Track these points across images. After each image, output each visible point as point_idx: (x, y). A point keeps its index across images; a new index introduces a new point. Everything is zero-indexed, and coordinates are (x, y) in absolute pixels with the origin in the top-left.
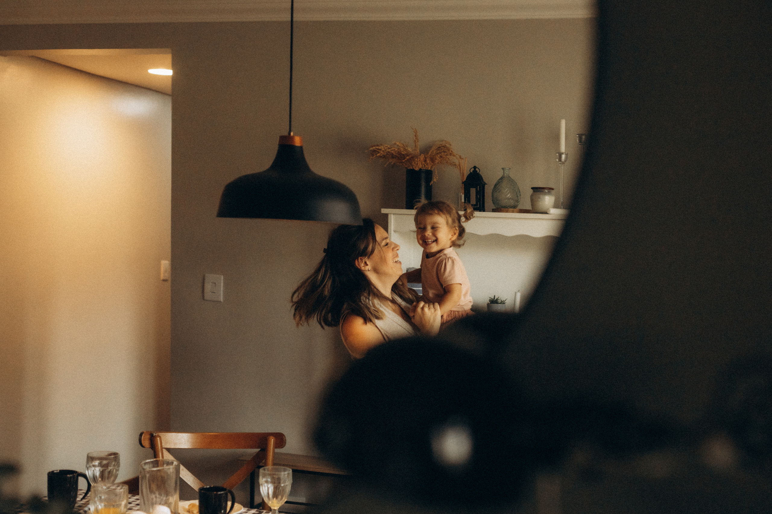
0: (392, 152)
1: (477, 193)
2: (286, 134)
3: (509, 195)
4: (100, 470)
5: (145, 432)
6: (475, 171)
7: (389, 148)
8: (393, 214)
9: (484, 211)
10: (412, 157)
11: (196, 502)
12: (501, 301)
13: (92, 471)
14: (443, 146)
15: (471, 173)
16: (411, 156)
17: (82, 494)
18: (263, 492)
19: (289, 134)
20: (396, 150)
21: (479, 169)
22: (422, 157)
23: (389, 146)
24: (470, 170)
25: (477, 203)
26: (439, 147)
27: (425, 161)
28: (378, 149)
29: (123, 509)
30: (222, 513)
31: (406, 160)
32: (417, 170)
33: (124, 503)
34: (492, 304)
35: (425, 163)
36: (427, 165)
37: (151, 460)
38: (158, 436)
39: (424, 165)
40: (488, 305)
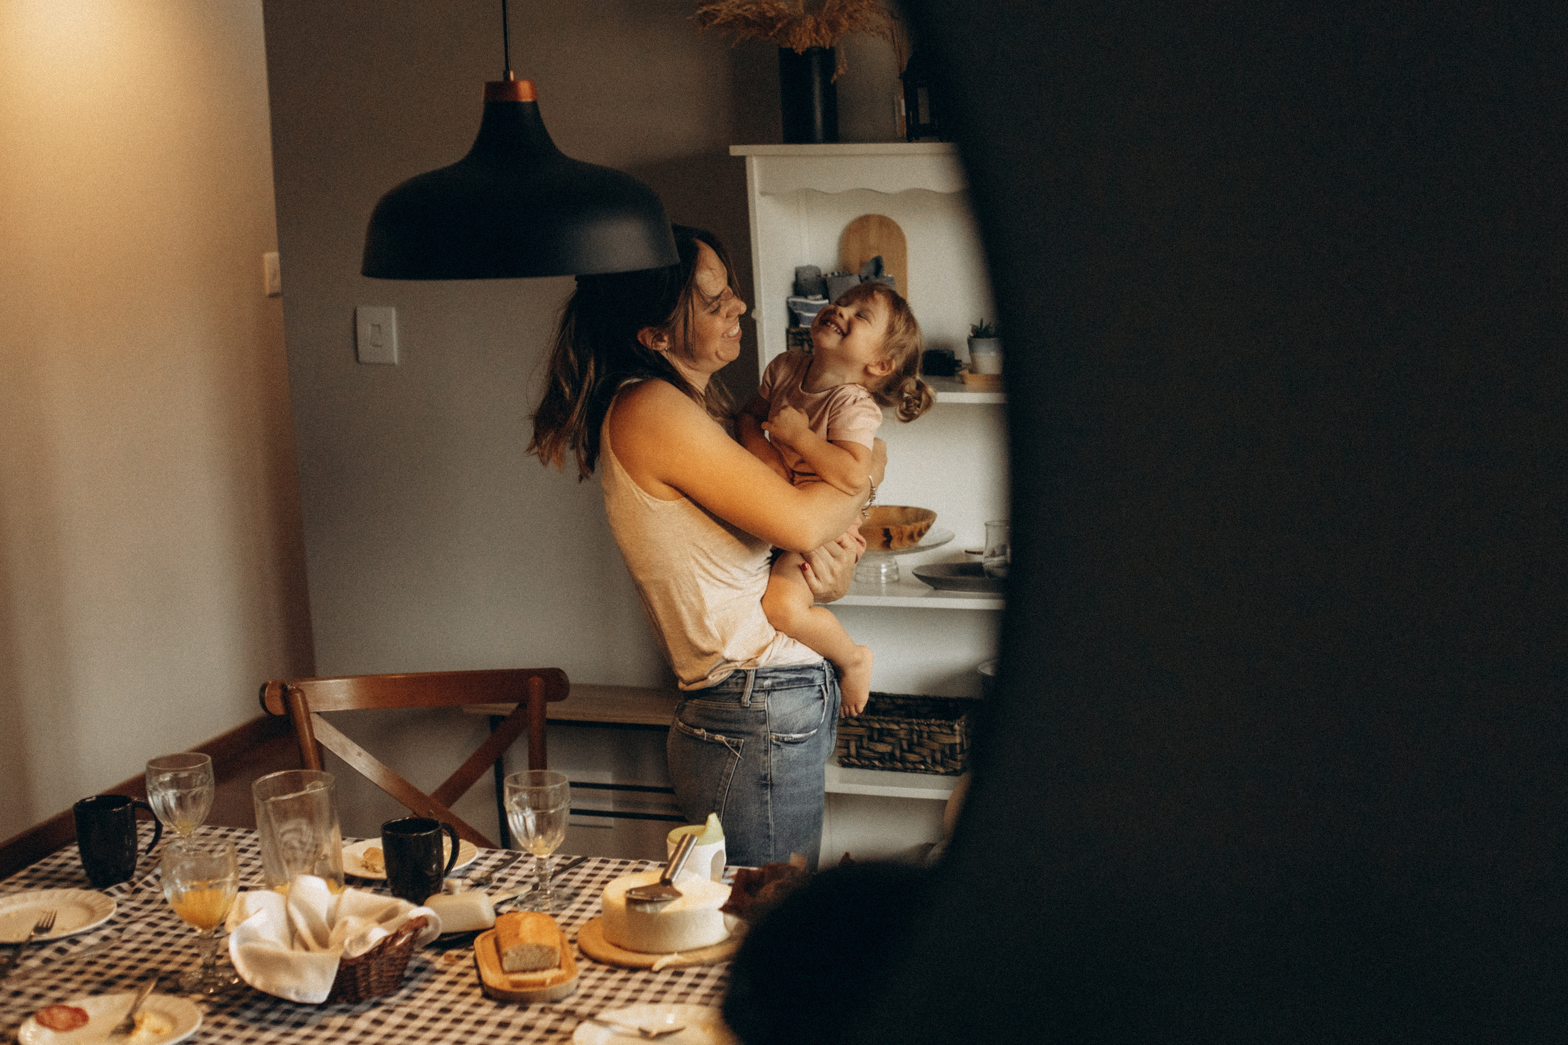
0: (746, 13)
1: (931, 98)
2: (500, 78)
4: (175, 794)
5: (270, 682)
7: (739, 7)
8: (756, 156)
10: (790, 23)
11: (377, 843)
13: (160, 798)
16: (785, 21)
17: (148, 833)
18: (514, 824)
19: (507, 77)
20: (754, 9)
22: (810, 22)
25: (932, 119)
27: (817, 30)
28: (714, 10)
29: (230, 890)
30: (434, 869)
31: (776, 30)
32: (800, 51)
33: (229, 879)
34: (977, 340)
35: (817, 34)
36: (822, 38)
37: (277, 774)
38: (297, 688)
39: (816, 40)
40: (970, 342)
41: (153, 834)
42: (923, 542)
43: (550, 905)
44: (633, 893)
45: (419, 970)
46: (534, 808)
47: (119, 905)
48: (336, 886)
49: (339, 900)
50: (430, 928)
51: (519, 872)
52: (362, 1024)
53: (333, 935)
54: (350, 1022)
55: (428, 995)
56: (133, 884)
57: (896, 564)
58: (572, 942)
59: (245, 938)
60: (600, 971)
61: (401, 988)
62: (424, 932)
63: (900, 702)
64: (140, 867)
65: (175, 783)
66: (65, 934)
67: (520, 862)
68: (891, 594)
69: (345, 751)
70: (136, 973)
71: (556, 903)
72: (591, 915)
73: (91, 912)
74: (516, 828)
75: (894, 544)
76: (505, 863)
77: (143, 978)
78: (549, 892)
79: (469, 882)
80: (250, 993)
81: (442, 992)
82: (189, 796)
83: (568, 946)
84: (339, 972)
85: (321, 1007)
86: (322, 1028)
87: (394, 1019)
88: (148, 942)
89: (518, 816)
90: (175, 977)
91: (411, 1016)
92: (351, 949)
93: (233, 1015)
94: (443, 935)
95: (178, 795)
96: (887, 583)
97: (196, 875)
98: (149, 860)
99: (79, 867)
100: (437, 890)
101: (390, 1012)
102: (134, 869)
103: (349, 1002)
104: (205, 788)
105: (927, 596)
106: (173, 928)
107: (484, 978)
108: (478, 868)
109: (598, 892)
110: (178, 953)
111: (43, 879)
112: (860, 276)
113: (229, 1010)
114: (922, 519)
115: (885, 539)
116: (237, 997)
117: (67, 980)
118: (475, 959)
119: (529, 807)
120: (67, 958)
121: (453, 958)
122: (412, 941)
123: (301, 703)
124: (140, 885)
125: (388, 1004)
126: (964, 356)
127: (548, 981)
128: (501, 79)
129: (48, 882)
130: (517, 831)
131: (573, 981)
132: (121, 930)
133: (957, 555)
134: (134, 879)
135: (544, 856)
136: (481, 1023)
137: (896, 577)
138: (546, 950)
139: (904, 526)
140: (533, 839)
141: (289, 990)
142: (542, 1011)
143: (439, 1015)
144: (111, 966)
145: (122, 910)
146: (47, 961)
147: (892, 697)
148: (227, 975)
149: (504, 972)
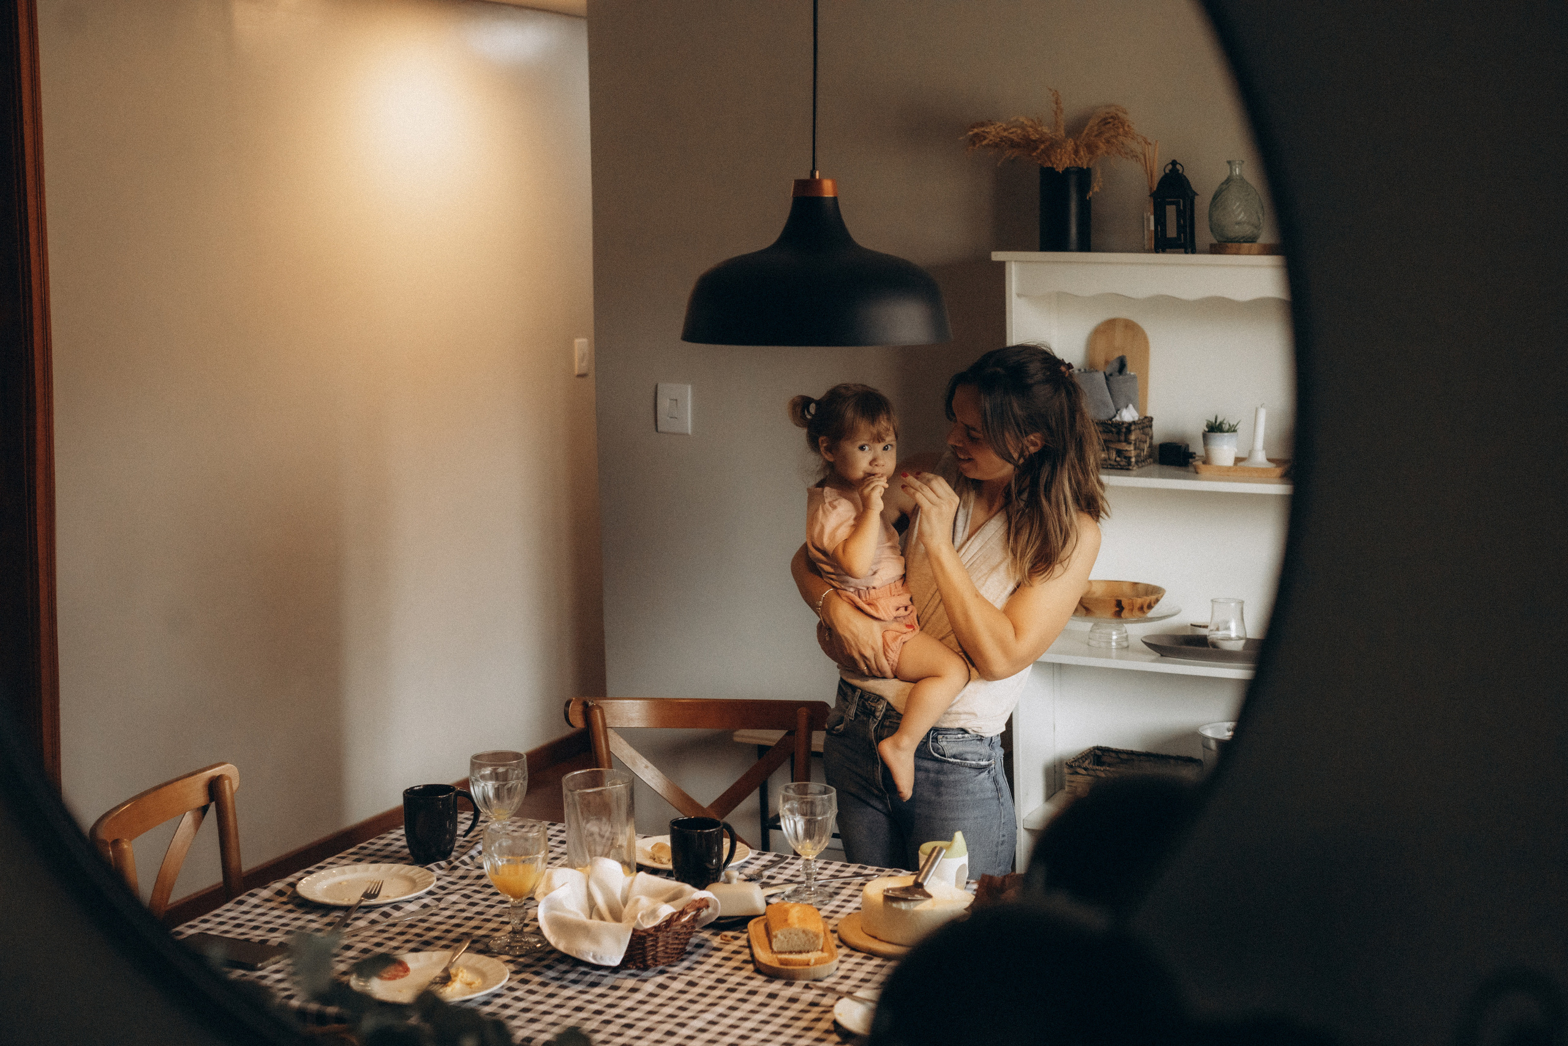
0: (1011, 136)
1: (1180, 214)
3: (1242, 215)
4: (493, 785)
5: (574, 698)
6: (1174, 170)
7: (1005, 130)
8: (1015, 261)
9: (1194, 251)
10: (1052, 145)
11: (666, 840)
12: (1230, 425)
13: (481, 788)
14: (1112, 117)
15: (1166, 175)
16: (1047, 144)
17: (467, 820)
19: (813, 175)
20: (1019, 131)
21: (1181, 165)
22: (1070, 145)
23: (1004, 126)
24: (1164, 170)
25: (1179, 234)
26: (1105, 119)
27: (1076, 152)
28: (983, 132)
29: (540, 865)
30: (714, 863)
31: (1039, 151)
32: (1060, 170)
33: (541, 856)
34: (1213, 434)
35: (1076, 156)
36: (1080, 159)
37: (583, 771)
38: (597, 705)
39: (1075, 160)
40: (1205, 436)
41: (470, 822)
42: (1151, 614)
43: (814, 900)
44: (890, 892)
45: (699, 946)
46: (804, 815)
47: (438, 879)
48: (628, 872)
49: (632, 882)
50: (710, 910)
51: (786, 871)
52: (649, 987)
53: (626, 911)
54: (639, 985)
55: (706, 967)
56: (450, 863)
57: (1126, 632)
58: (833, 932)
59: (551, 907)
60: (858, 958)
61: (683, 960)
62: (704, 913)
63: (1125, 756)
64: (457, 849)
65: (495, 776)
66: (389, 901)
67: (787, 863)
68: (1120, 658)
69: (634, 764)
70: (452, 936)
71: (820, 899)
72: (849, 911)
73: (413, 883)
74: (787, 830)
75: (1125, 613)
76: (773, 864)
77: (457, 940)
78: (813, 889)
79: (743, 877)
80: (553, 956)
81: (718, 966)
82: (506, 787)
83: (829, 935)
84: (631, 941)
85: (615, 970)
86: (615, 988)
87: (677, 985)
88: (463, 911)
89: (789, 820)
90: (486, 940)
91: (692, 984)
92: (643, 921)
93: (537, 974)
94: (720, 918)
95: (496, 786)
96: (1117, 649)
97: (511, 851)
98: (465, 844)
99: (404, 847)
100: (716, 880)
101: (674, 979)
102: (451, 850)
103: (638, 968)
104: (519, 782)
105: (1153, 661)
106: (485, 900)
107: (756, 956)
108: (750, 866)
109: (856, 893)
110: (489, 920)
111: (370, 855)
112: (1105, 373)
113: (534, 969)
114: (1152, 593)
115: (1118, 609)
116: (540, 960)
117: (391, 939)
118: (748, 940)
119: (799, 813)
120: (390, 921)
121: (729, 938)
122: (695, 919)
123: (600, 721)
124: (457, 863)
125: (671, 972)
126: (1198, 448)
127: (813, 961)
128: (808, 177)
129: (373, 859)
130: (789, 834)
131: (835, 963)
132: (439, 900)
133: (1185, 627)
134: (452, 859)
135: (810, 858)
136: (752, 993)
137: (1125, 644)
138: (811, 935)
139: (1135, 598)
140: (802, 842)
141: (588, 954)
142: (807, 987)
143: (716, 984)
144: (429, 929)
145: (440, 883)
146: (373, 922)
147: (1117, 752)
148: (533, 940)
149: (773, 952)
